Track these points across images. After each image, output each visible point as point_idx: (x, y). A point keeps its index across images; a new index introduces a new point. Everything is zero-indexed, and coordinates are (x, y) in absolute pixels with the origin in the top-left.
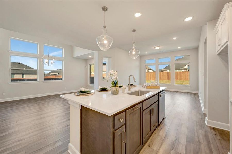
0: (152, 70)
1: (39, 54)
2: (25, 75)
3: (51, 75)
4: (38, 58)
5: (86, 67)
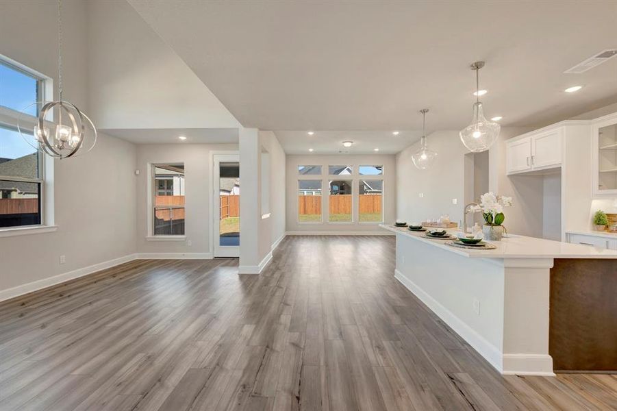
5: (138, 172)
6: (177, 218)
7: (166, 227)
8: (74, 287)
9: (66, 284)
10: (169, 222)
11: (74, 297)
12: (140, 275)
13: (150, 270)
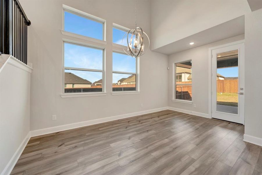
0: (224, 77)
1: (105, 40)
2: (75, 85)
3: (96, 85)
4: (104, 50)
5: (169, 69)
6: (184, 91)
7: (180, 95)
8: (145, 118)
9: (142, 116)
10: (181, 92)
11: (143, 124)
12: (169, 120)
13: (174, 117)
